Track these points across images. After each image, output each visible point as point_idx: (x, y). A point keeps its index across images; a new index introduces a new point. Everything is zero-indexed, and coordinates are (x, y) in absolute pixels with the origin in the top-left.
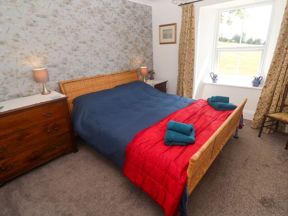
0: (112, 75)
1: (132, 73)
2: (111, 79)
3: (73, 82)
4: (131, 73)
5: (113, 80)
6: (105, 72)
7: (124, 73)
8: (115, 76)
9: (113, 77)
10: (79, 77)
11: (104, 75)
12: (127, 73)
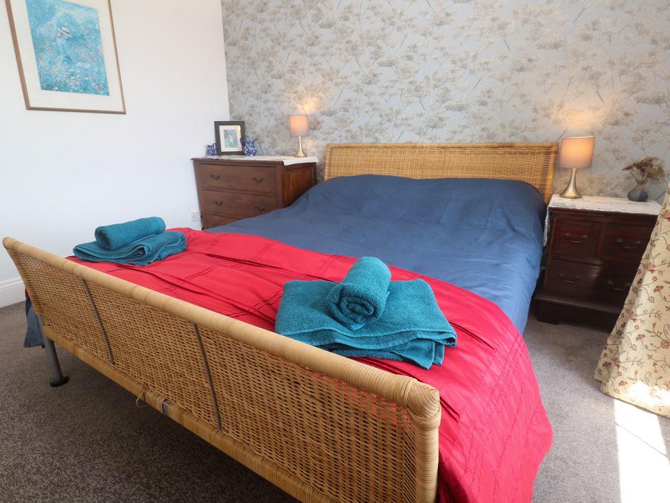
0: (442, 148)
1: (522, 153)
2: (435, 157)
3: (349, 147)
4: (514, 154)
5: (439, 162)
6: (430, 139)
7: (484, 149)
8: (451, 153)
9: (443, 156)
10: (367, 141)
11: (418, 145)
12: (501, 151)
